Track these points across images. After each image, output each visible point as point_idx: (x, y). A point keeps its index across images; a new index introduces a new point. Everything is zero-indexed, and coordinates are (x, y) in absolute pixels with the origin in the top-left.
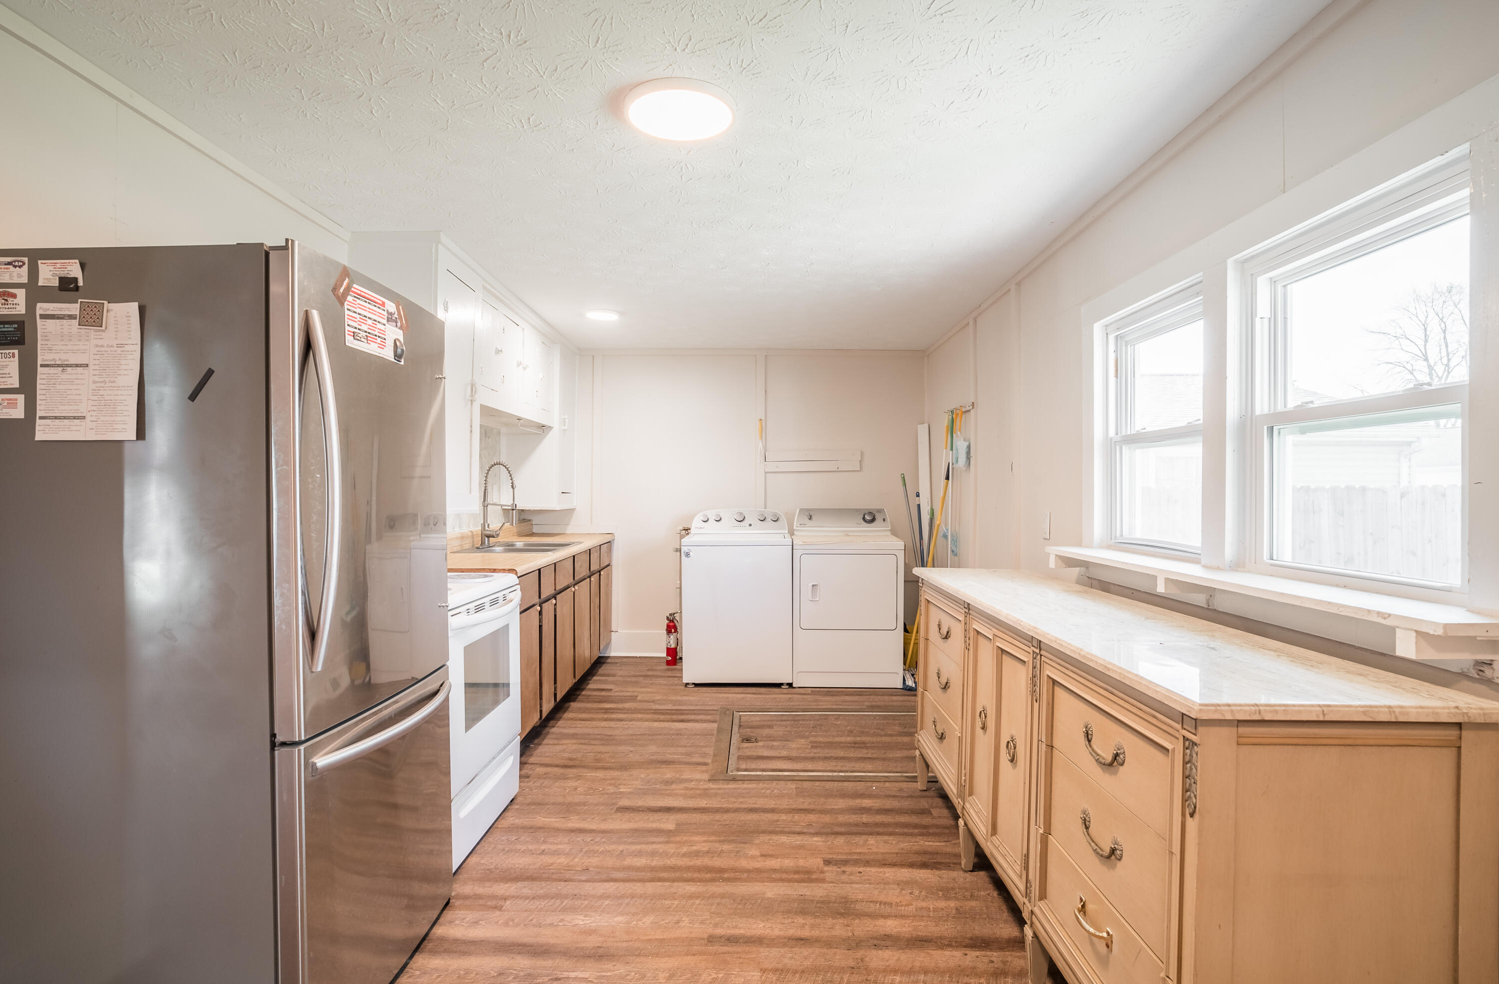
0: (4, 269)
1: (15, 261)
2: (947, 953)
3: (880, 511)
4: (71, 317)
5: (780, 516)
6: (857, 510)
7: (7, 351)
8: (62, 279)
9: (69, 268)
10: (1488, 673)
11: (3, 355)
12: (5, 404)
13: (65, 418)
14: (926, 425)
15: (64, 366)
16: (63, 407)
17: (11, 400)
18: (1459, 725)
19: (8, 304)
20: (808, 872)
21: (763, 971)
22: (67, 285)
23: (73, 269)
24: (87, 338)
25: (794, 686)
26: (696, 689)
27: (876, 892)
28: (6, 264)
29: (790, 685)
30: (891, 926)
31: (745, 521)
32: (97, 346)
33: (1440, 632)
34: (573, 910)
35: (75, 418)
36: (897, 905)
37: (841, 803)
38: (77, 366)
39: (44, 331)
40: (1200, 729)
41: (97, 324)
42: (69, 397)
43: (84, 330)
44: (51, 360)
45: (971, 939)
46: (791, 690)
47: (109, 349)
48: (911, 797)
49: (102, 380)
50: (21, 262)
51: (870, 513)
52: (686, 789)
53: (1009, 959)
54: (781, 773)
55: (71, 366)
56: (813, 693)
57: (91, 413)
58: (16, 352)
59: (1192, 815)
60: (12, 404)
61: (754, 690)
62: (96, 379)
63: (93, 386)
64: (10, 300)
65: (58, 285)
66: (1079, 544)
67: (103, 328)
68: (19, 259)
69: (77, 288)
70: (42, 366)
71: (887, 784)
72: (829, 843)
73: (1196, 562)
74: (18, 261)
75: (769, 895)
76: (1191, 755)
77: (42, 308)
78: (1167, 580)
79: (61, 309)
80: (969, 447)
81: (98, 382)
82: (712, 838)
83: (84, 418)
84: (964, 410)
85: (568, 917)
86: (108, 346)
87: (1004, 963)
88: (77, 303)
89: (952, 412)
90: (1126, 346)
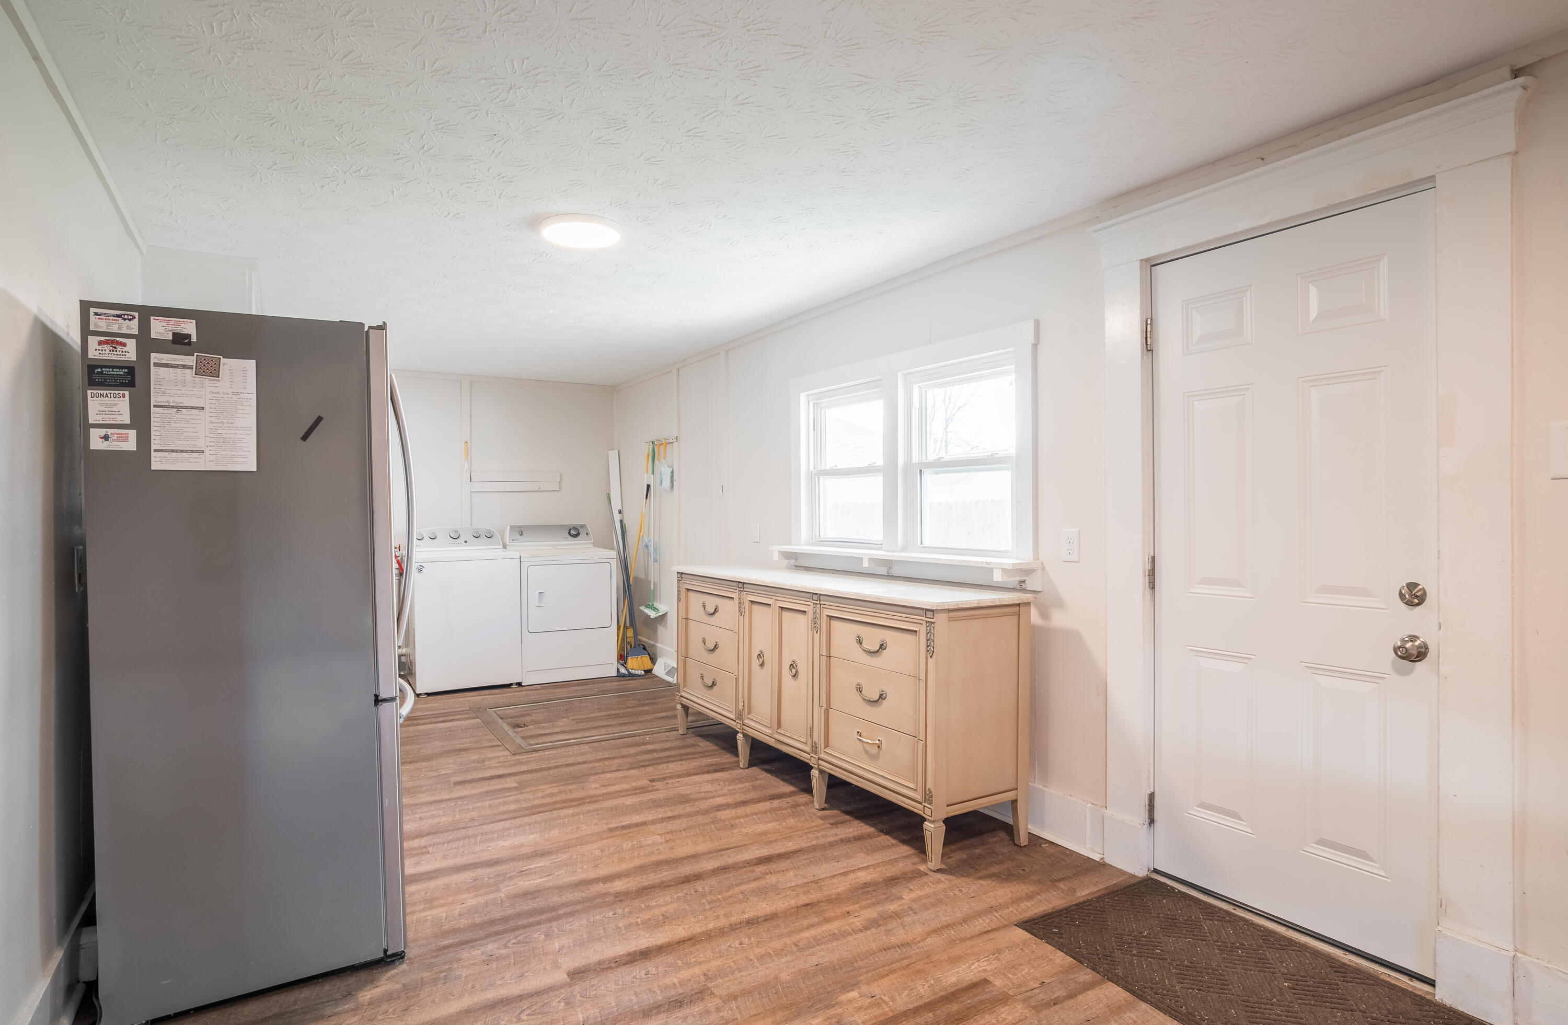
0: (113, 320)
1: (124, 315)
2: (762, 804)
3: (583, 526)
4: (190, 367)
5: (493, 532)
6: (563, 526)
7: (117, 392)
8: (175, 335)
9: (183, 326)
10: (1024, 586)
11: (112, 395)
12: (115, 437)
13: (182, 451)
14: (616, 451)
15: (179, 408)
16: (180, 442)
17: (121, 434)
18: (1019, 605)
19: (116, 351)
20: (643, 788)
21: (661, 835)
22: (180, 341)
23: (189, 327)
24: (202, 386)
25: (523, 685)
26: (431, 698)
27: (697, 788)
28: (114, 316)
29: (519, 684)
30: (719, 801)
31: (460, 538)
32: (213, 393)
33: (1011, 567)
34: (492, 840)
35: (192, 451)
36: (715, 791)
37: (632, 751)
38: (192, 408)
39: (157, 377)
40: (936, 615)
41: (214, 375)
42: (185, 434)
43: (198, 379)
44: (165, 402)
45: (769, 796)
46: (521, 688)
47: (225, 396)
48: (677, 739)
49: (220, 421)
50: (131, 316)
51: (575, 528)
52: (499, 762)
53: (797, 799)
54: (568, 741)
55: (186, 408)
56: (543, 688)
57: (209, 448)
58: (127, 393)
59: (931, 657)
60: (126, 438)
61: (487, 692)
62: (213, 420)
63: (212, 426)
64: (119, 348)
65: (171, 339)
66: (790, 544)
67: (220, 379)
68: (129, 313)
69: (190, 343)
70: (155, 406)
71: (655, 735)
72: (643, 772)
73: (880, 549)
74: (128, 315)
75: (628, 803)
76: (930, 629)
77: (155, 357)
78: (870, 559)
79: (175, 359)
80: (672, 472)
81: (215, 423)
82: (554, 785)
83: (203, 452)
84: (667, 442)
85: (492, 844)
86: (224, 393)
87: (795, 801)
88: (193, 355)
89: (653, 443)
90: (821, 410)
